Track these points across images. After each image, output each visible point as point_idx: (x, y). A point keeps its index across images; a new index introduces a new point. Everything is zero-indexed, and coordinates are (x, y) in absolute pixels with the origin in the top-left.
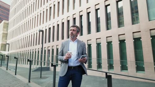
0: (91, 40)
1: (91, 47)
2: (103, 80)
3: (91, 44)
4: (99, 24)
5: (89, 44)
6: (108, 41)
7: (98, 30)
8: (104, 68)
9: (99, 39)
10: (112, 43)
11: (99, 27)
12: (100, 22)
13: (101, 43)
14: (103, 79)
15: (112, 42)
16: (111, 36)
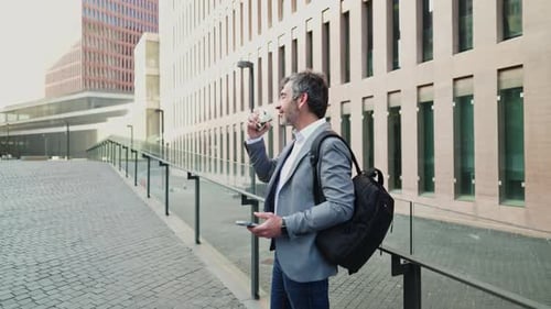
0: (432, 84)
1: (432, 111)
2: (474, 240)
3: (432, 103)
4: (467, 17)
5: (423, 100)
6: (505, 86)
7: (463, 42)
8: (480, 194)
9: (466, 80)
10: (522, 95)
11: (468, 28)
12: (471, 9)
13: (471, 97)
14: (477, 237)
15: (520, 89)
16: (521, 66)
